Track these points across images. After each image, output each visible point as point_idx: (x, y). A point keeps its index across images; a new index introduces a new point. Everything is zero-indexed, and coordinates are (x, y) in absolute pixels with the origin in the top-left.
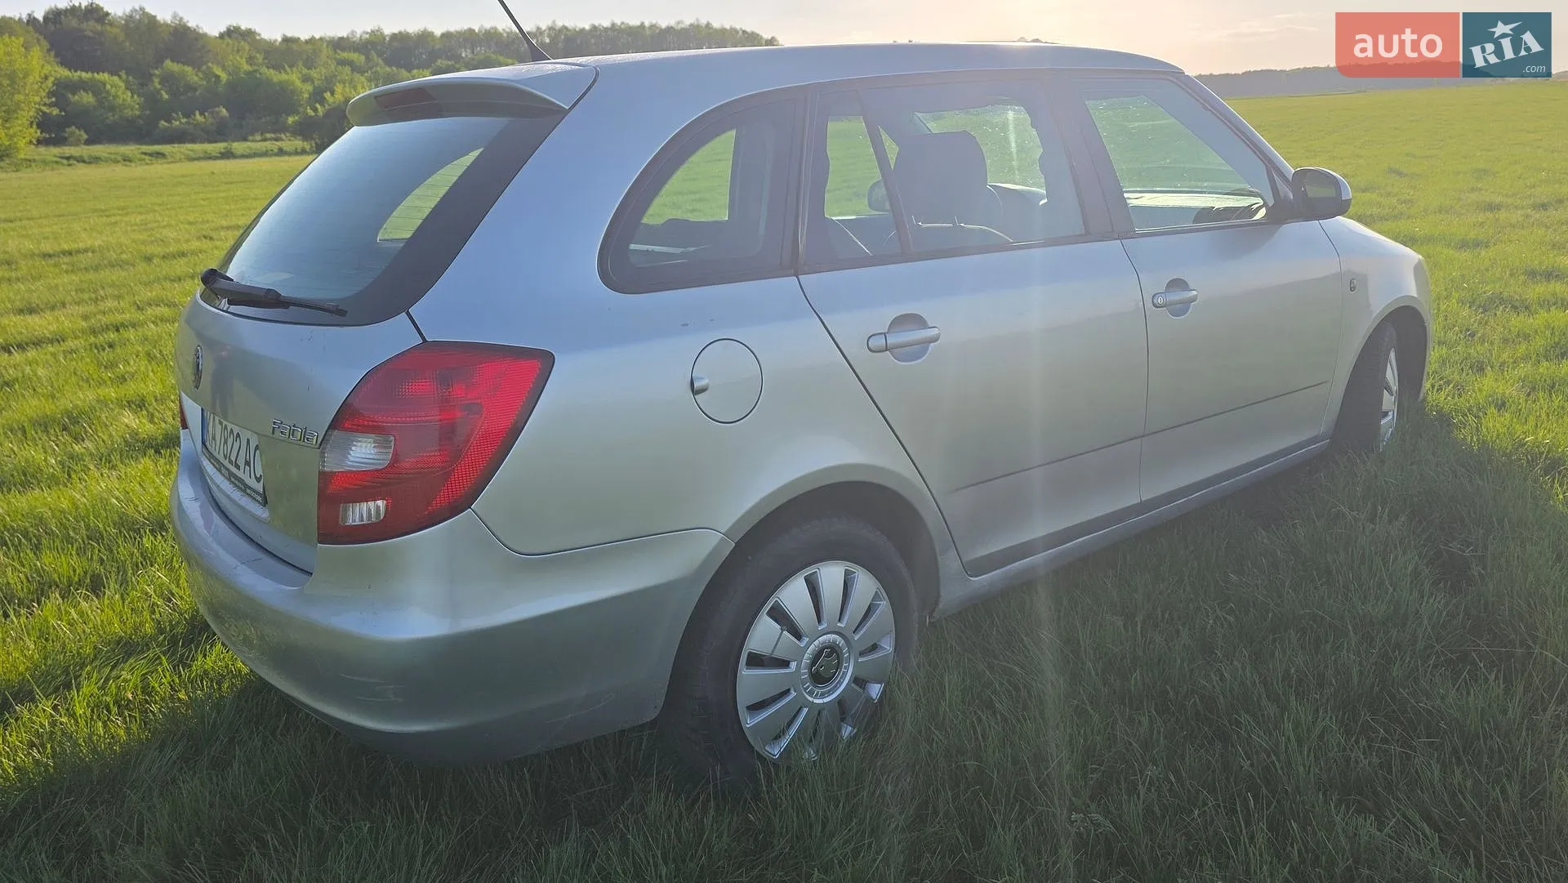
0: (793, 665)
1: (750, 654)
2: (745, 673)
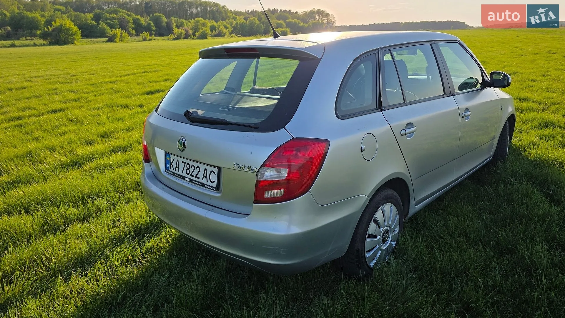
0: (378, 237)
1: (369, 234)
2: (368, 240)
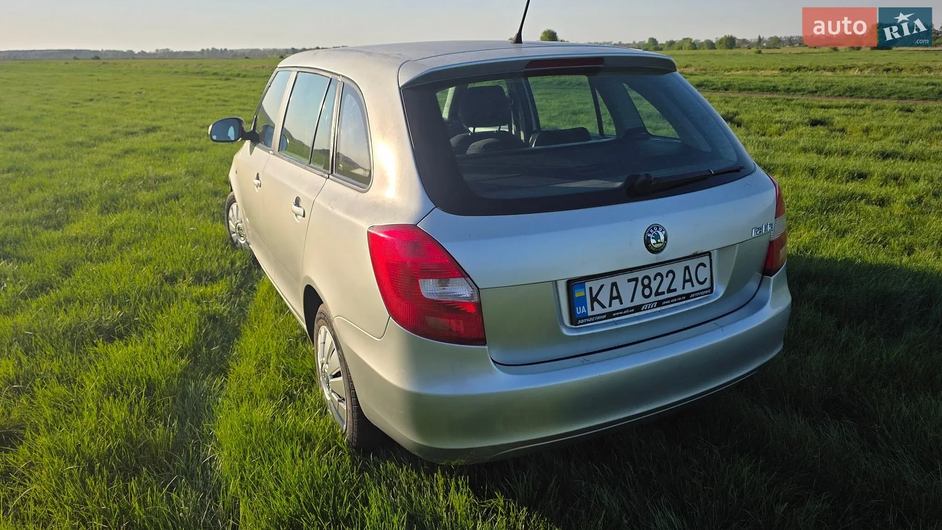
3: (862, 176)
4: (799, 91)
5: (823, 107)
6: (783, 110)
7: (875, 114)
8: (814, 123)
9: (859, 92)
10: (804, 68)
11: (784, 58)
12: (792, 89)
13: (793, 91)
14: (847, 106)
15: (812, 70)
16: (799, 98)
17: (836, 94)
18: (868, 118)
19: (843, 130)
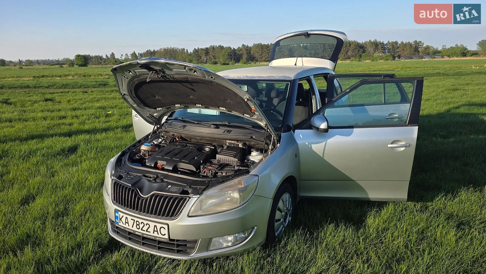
3: (64, 117)
4: (41, 87)
5: (51, 93)
6: (32, 96)
7: (73, 95)
8: (46, 100)
9: (68, 86)
10: (46, 76)
11: (35, 71)
12: (37, 86)
13: (38, 87)
14: (61, 92)
15: (50, 77)
16: (41, 90)
17: (58, 88)
18: (70, 96)
19: (60, 102)
